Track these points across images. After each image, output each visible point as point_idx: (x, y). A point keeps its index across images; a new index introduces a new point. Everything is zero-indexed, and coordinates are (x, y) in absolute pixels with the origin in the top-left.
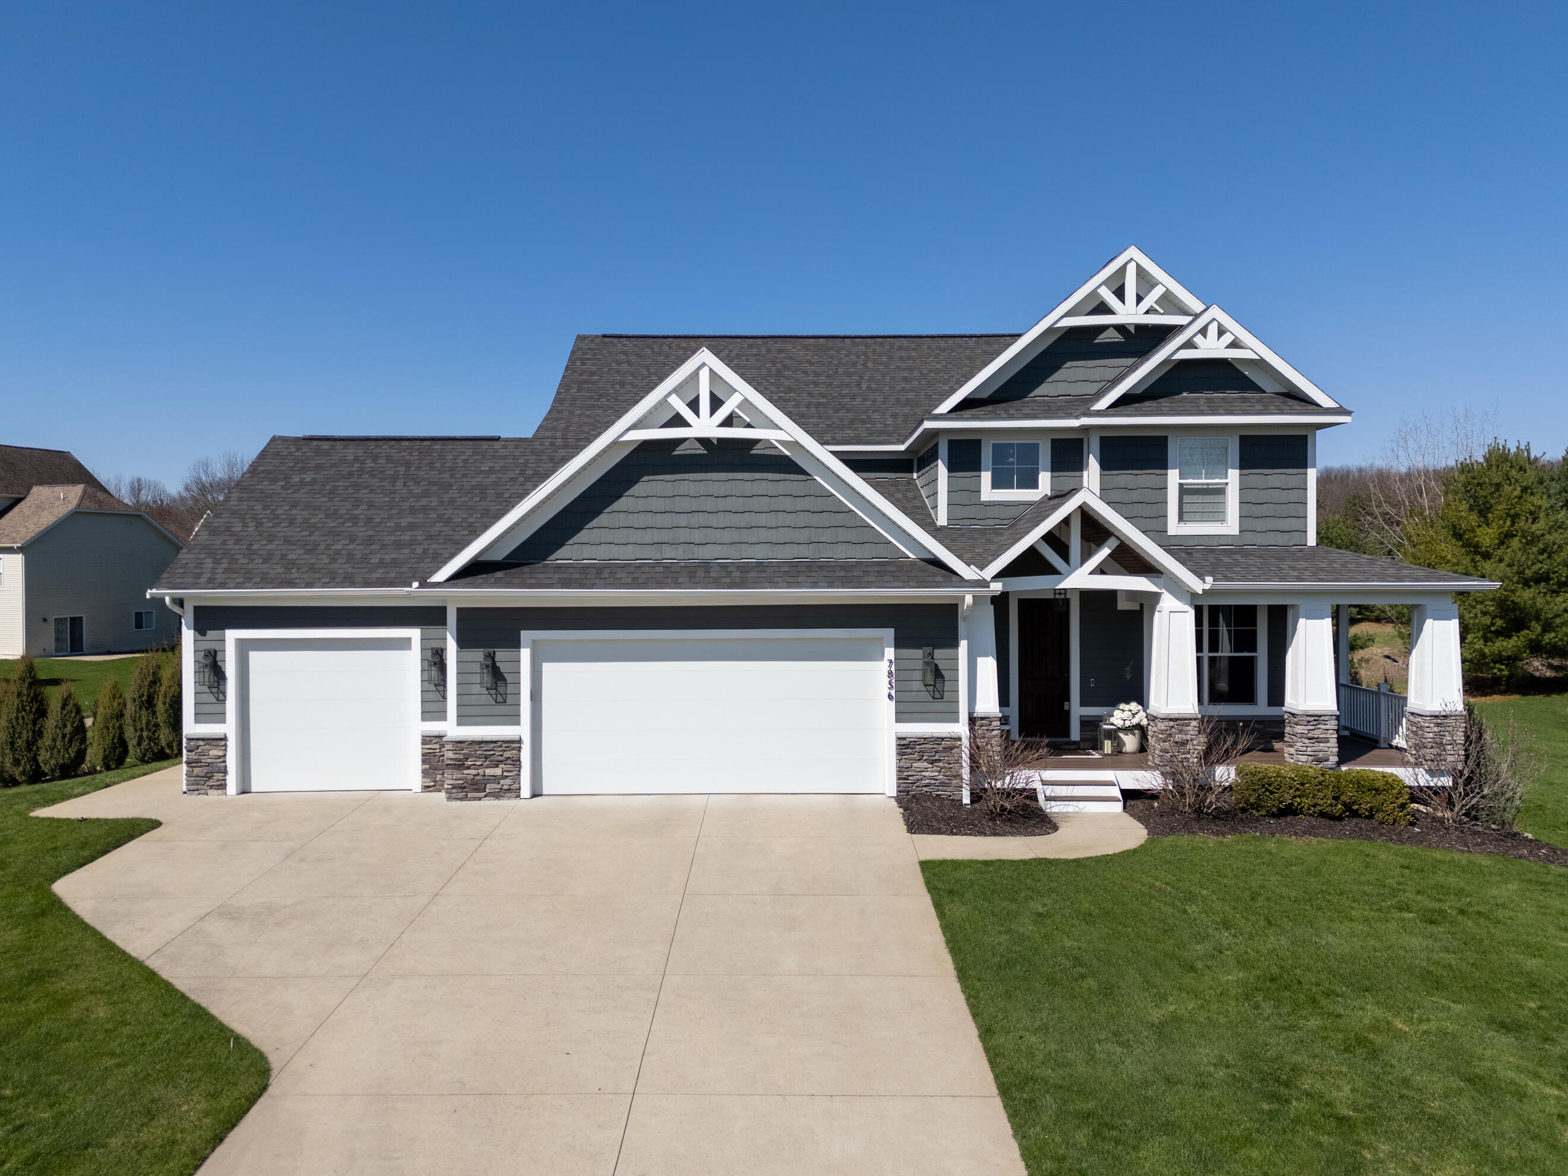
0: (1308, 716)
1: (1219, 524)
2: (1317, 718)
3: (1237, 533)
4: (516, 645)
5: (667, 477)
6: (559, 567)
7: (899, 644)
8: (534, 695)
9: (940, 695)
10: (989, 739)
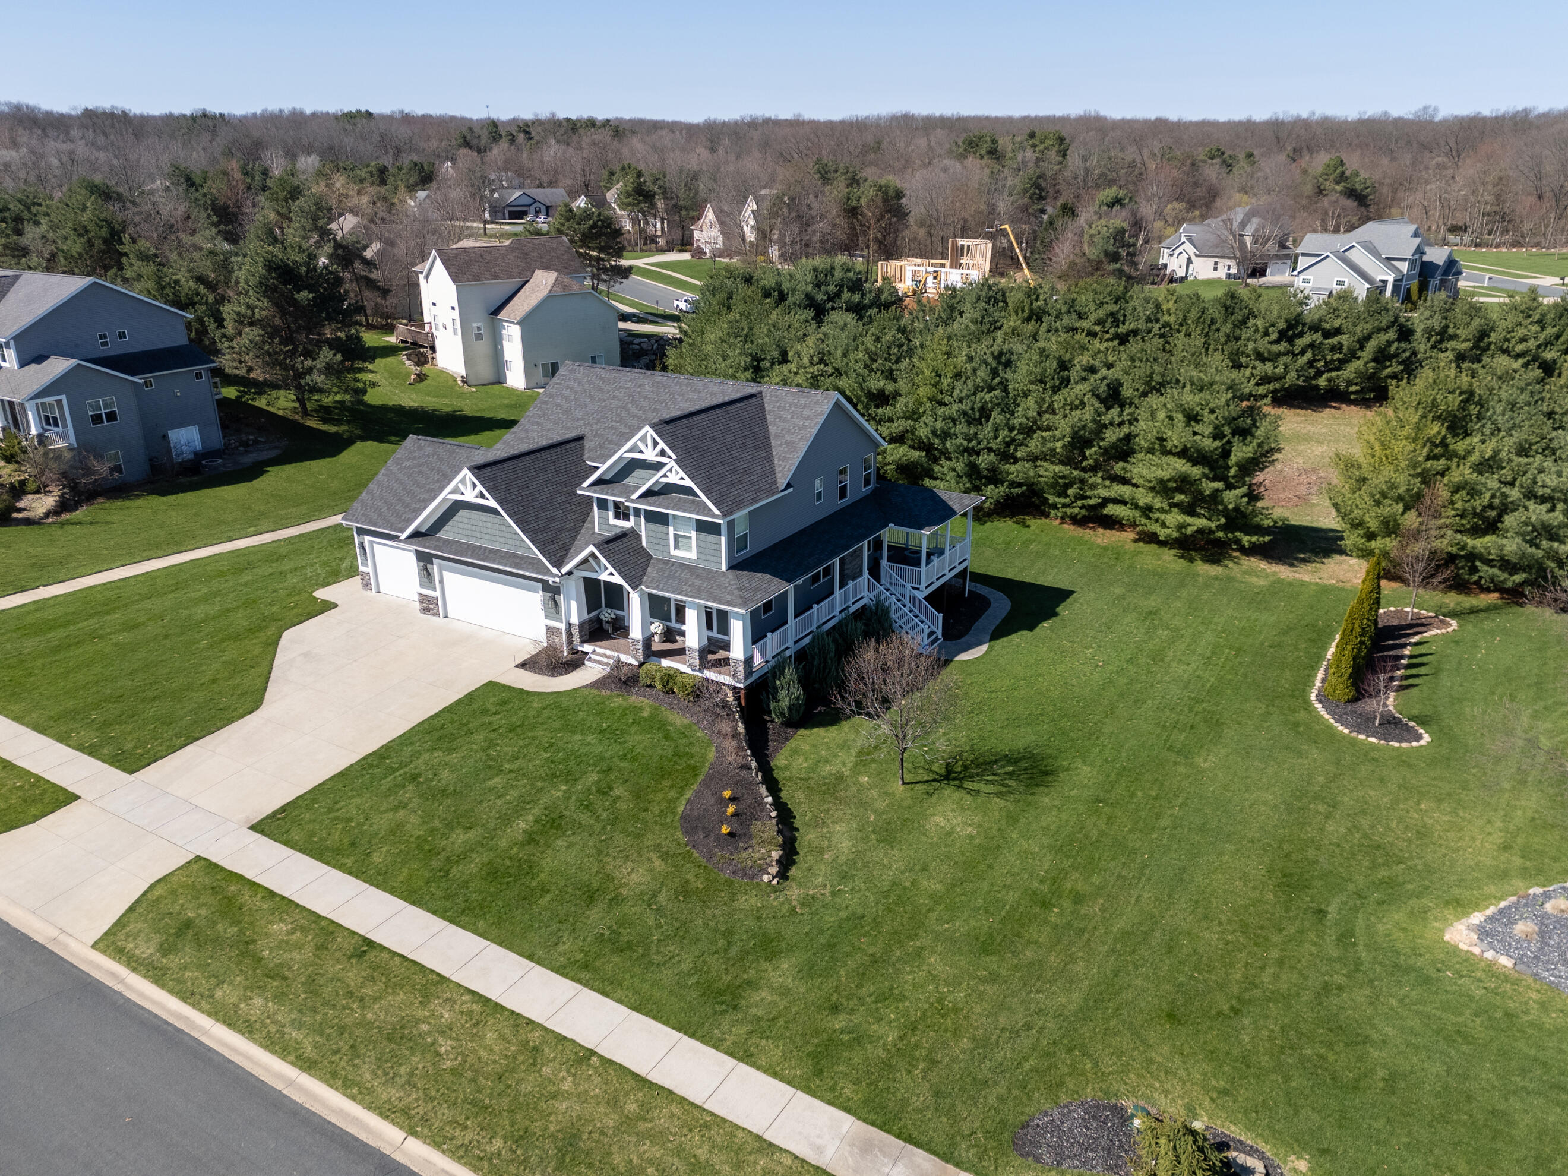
0: (689, 649)
1: (688, 553)
2: (692, 650)
3: (695, 559)
4: (432, 564)
6: (441, 539)
7: (545, 592)
8: (441, 582)
9: (558, 612)
10: (576, 632)
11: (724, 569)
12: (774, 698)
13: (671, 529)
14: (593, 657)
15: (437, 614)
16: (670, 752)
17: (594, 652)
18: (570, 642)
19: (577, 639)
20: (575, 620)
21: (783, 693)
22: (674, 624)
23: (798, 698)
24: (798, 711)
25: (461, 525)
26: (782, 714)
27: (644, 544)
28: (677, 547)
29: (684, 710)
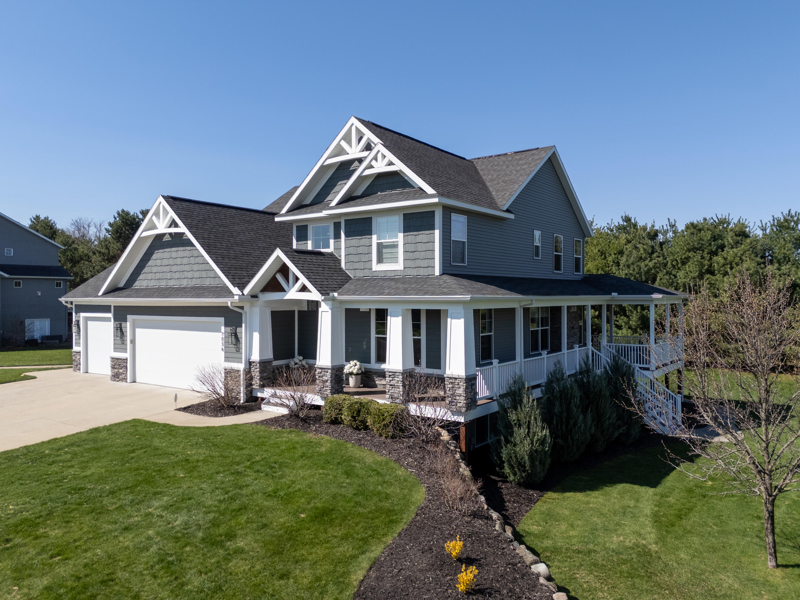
0: (389, 372)
1: (394, 264)
2: (394, 374)
3: (403, 269)
4: (126, 321)
5: (161, 251)
6: (135, 289)
7: (226, 325)
8: (133, 342)
9: (238, 350)
10: (256, 373)
11: (437, 272)
12: (507, 441)
13: (374, 237)
14: (272, 400)
15: (125, 379)
16: (350, 492)
17: (274, 395)
18: (249, 385)
19: (256, 382)
20: (256, 357)
21: (520, 433)
22: (374, 365)
23: (543, 442)
24: (542, 463)
25: (154, 269)
26: (521, 465)
27: (343, 265)
28: (380, 260)
29: (379, 447)
